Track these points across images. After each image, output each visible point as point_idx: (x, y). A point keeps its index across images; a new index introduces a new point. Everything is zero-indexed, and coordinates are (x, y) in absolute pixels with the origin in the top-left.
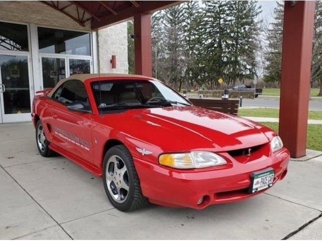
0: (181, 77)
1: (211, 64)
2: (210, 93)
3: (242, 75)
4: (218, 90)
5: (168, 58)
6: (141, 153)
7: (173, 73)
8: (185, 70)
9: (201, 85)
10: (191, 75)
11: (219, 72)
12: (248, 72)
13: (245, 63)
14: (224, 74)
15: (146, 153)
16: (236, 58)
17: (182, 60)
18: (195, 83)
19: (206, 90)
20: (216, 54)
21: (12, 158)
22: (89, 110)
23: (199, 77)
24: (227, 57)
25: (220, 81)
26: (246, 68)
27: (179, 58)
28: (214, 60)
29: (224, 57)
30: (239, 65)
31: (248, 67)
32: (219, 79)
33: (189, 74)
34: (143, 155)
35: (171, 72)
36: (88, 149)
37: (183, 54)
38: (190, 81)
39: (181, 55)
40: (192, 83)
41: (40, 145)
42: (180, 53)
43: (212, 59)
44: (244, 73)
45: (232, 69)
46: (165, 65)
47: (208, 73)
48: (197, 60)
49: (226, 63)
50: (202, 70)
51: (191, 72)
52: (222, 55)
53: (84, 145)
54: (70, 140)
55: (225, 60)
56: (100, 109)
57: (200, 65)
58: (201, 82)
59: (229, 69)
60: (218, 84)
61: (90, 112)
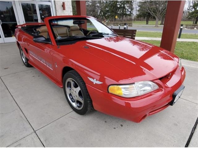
0: (98, 15)
1: (112, 8)
2: (112, 23)
3: (126, 14)
4: (115, 22)
5: (91, 5)
6: (93, 82)
7: (94, 13)
8: (99, 11)
9: (107, 19)
10: (102, 14)
11: (116, 12)
12: (129, 13)
13: (128, 8)
14: (118, 14)
15: (97, 83)
16: (124, 5)
17: (98, 6)
18: (104, 18)
19: (109, 22)
20: (114, 3)
21: (7, 68)
22: (49, 42)
23: (106, 15)
24: (119, 4)
25: (116, 17)
26: (128, 11)
27: (96, 5)
28: (114, 7)
29: (118, 5)
30: (125, 9)
31: (129, 10)
32: (116, 16)
33: (101, 14)
34: (94, 84)
35: (93, 13)
36: (52, 69)
37: (98, 3)
38: (102, 17)
39: (97, 3)
40: (103, 18)
41: (24, 60)
42: (97, 2)
43: (113, 5)
44: (127, 13)
45: (122, 11)
46: (90, 9)
47: (111, 13)
48: (105, 6)
49: (119, 8)
50: (108, 11)
51: (102, 13)
52: (117, 4)
53: (49, 66)
54: (39, 60)
55: (119, 6)
56: (57, 41)
57: (107, 9)
58: (107, 18)
59: (120, 11)
60: (115, 19)
61: (50, 43)
